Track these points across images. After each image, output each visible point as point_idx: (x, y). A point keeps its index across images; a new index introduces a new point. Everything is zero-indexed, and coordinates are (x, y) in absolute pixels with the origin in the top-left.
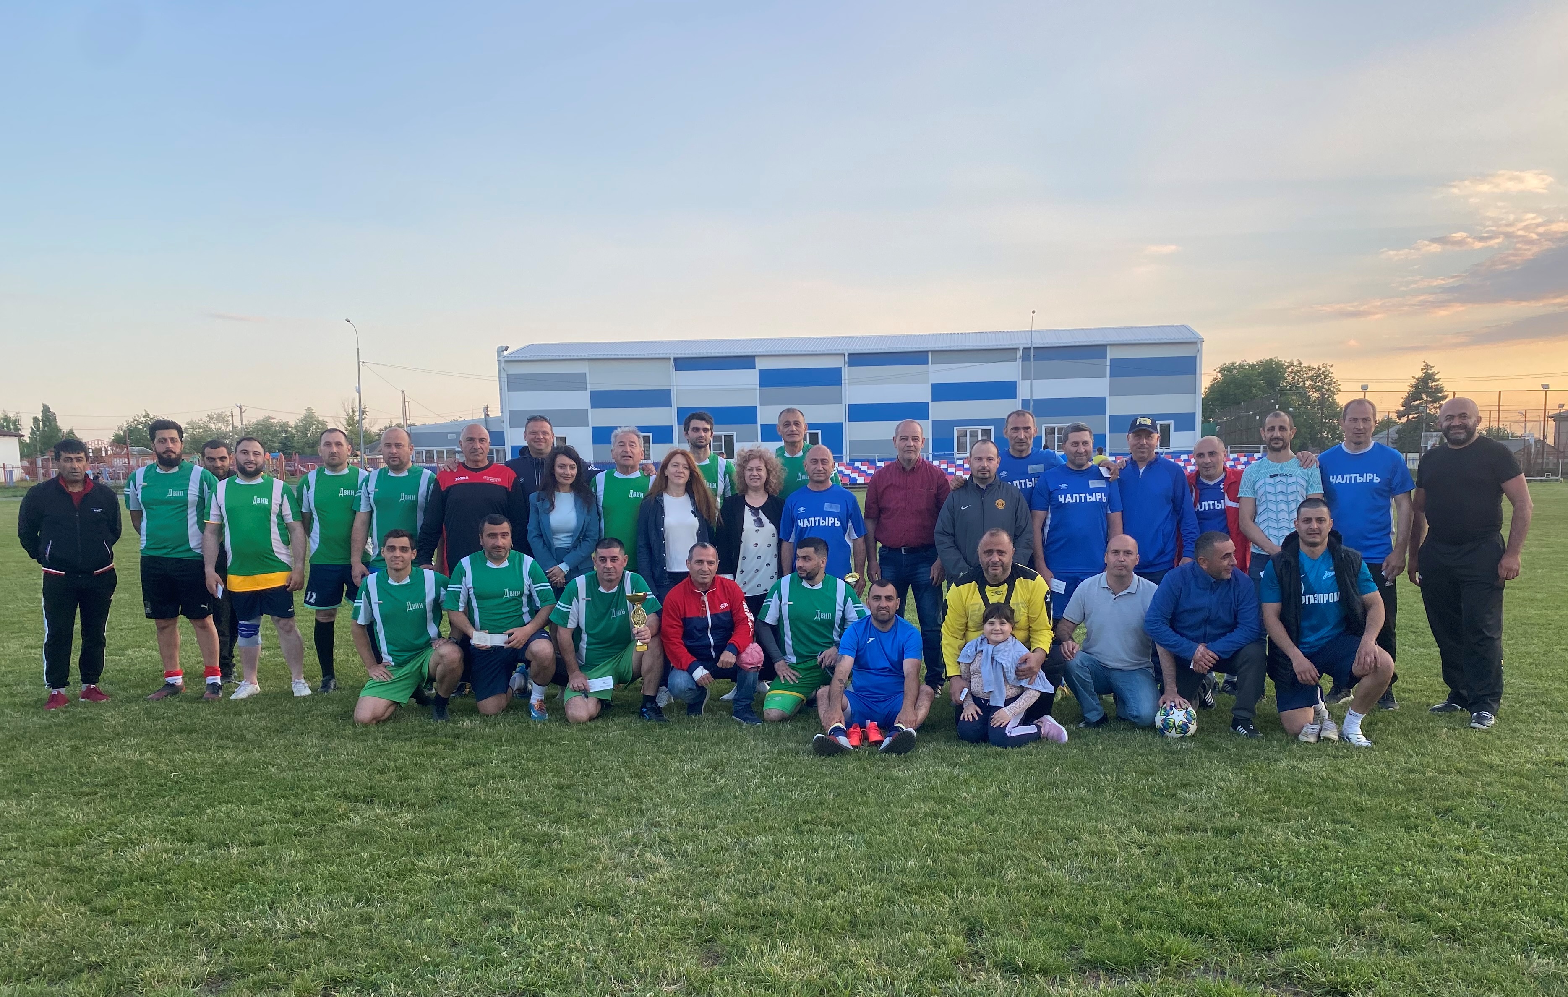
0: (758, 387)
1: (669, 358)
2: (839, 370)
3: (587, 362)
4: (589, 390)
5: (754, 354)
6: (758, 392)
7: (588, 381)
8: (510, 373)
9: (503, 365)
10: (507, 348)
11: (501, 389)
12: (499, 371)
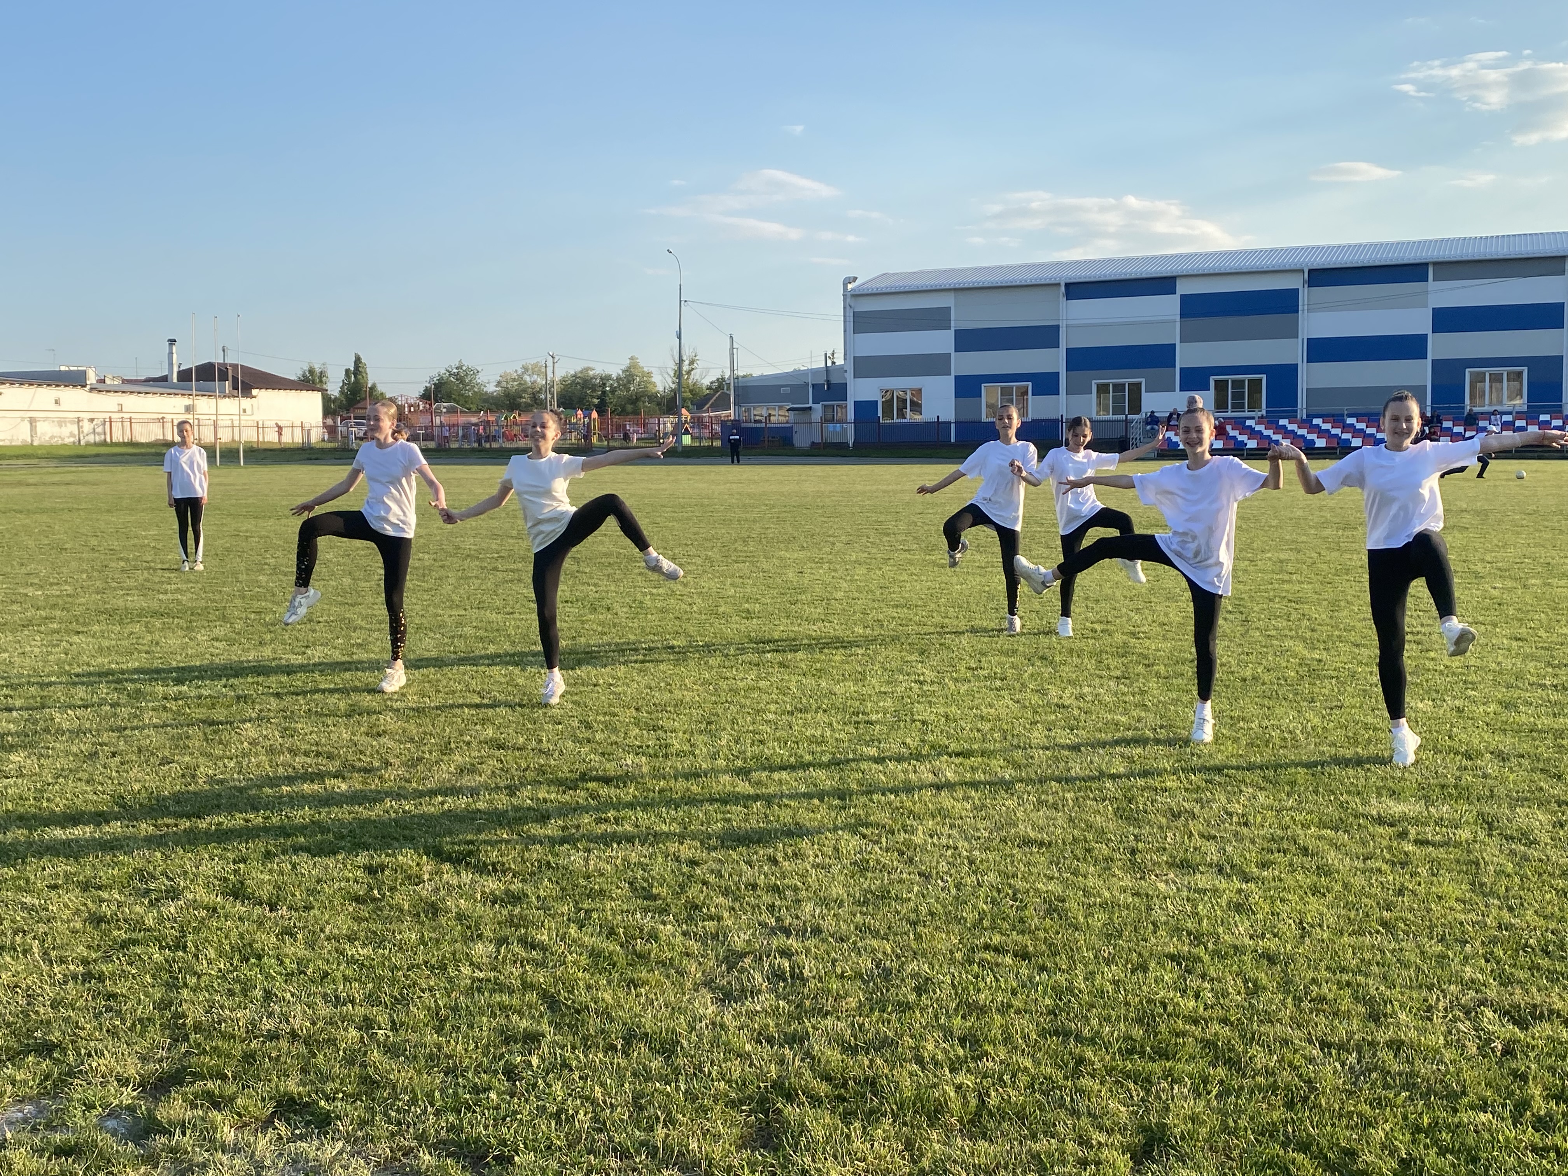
0: (1178, 318)
1: (1059, 284)
2: (1293, 294)
3: (952, 295)
4: (953, 329)
5: (1175, 274)
6: (1178, 325)
7: (952, 318)
8: (858, 309)
9: (848, 300)
10: (855, 279)
11: (845, 331)
12: (845, 308)
